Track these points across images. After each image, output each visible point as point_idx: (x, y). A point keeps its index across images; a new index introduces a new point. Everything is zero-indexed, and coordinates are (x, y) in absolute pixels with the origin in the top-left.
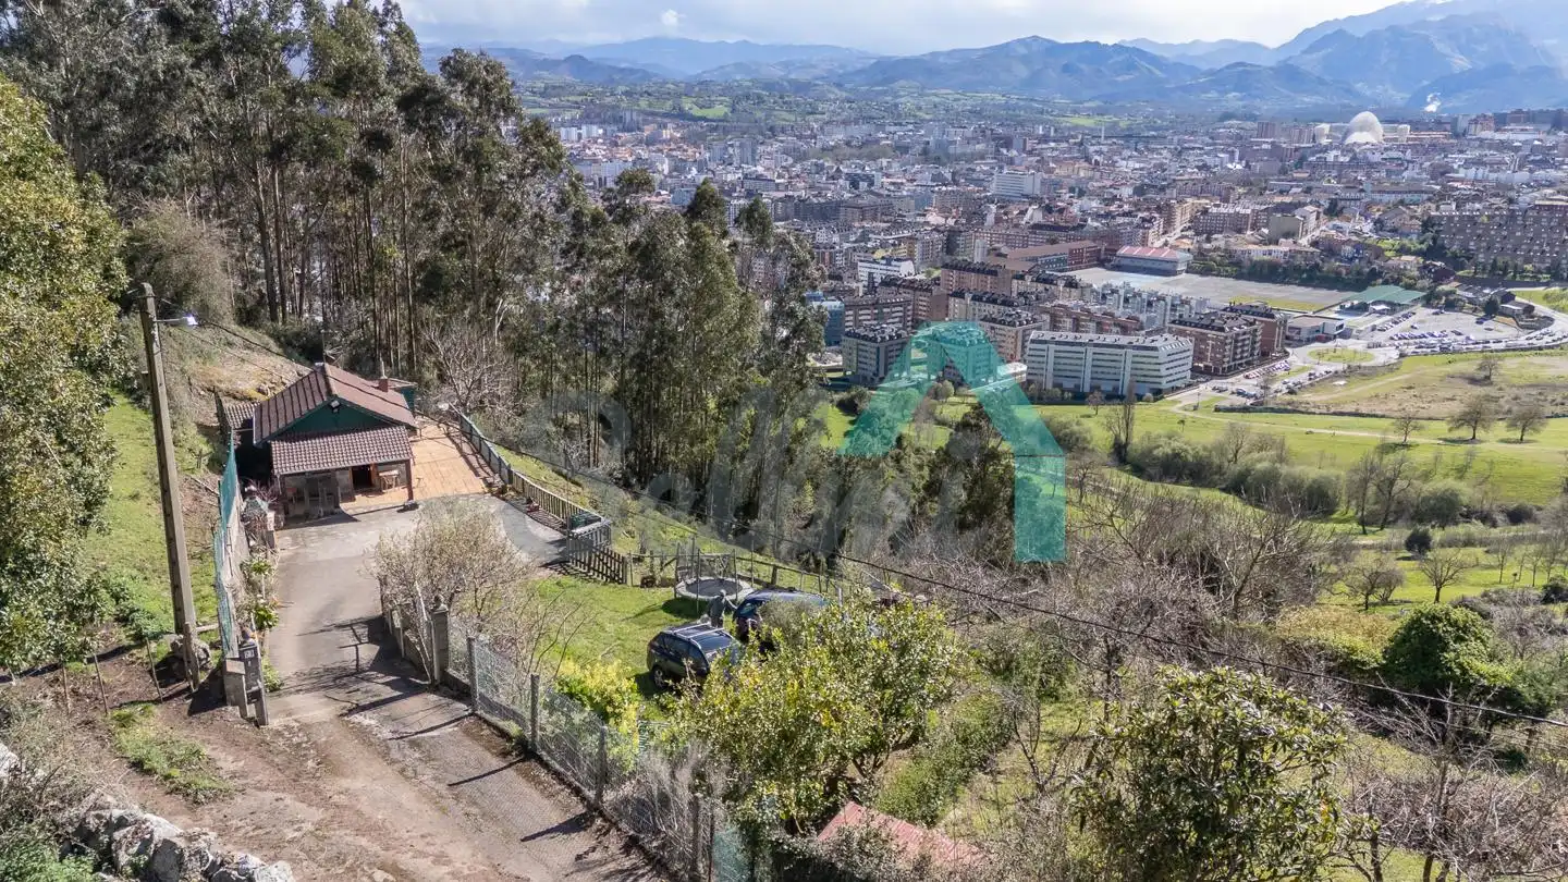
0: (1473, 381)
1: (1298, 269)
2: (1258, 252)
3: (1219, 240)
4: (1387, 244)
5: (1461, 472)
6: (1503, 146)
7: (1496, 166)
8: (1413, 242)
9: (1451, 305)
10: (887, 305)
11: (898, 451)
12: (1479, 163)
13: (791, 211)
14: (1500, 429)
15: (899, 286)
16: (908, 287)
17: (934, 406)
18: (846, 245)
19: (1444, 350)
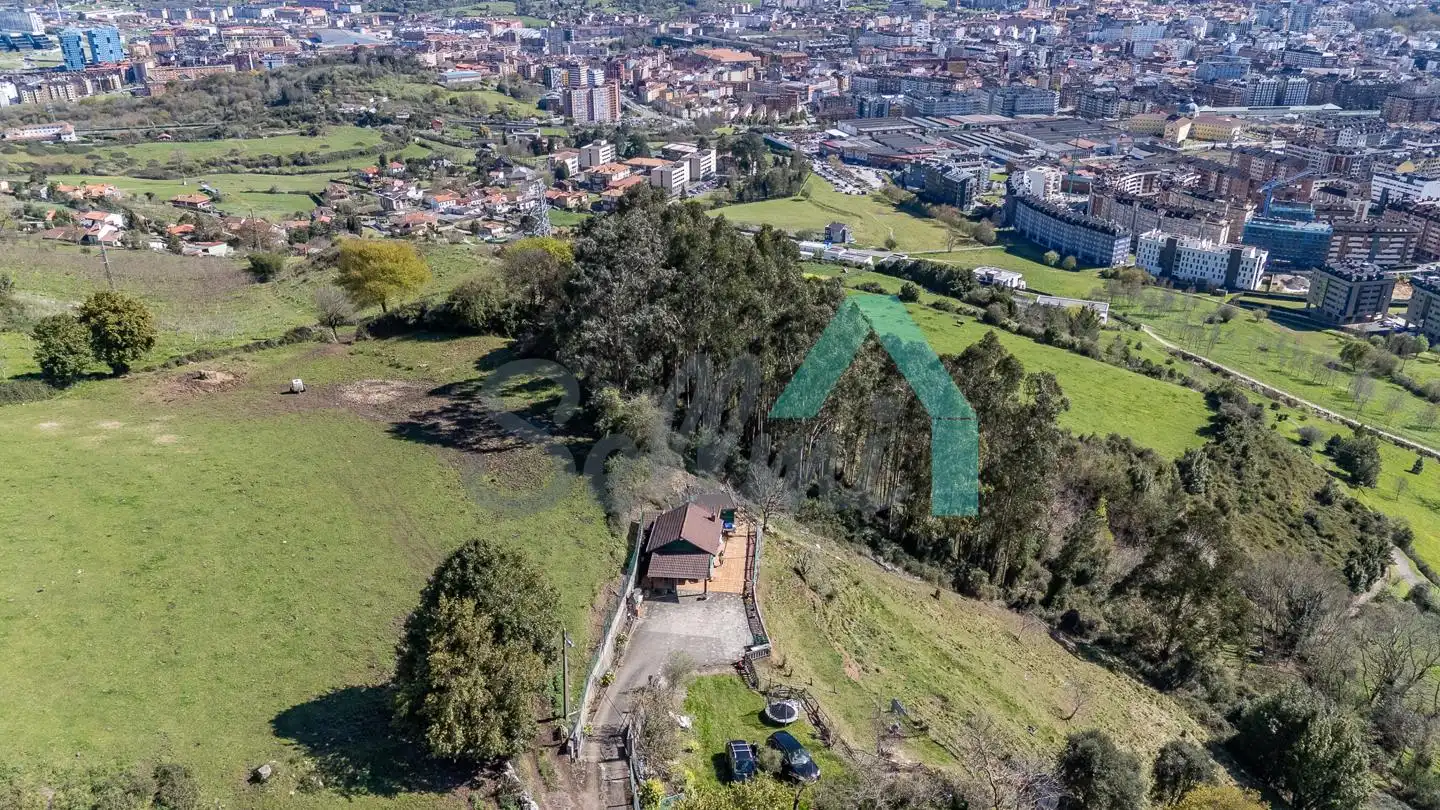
10: (1385, 234)
11: (1239, 459)
13: (1330, 93)
15: (1411, 212)
16: (1422, 216)
17: (1395, 362)
18: (1370, 151)
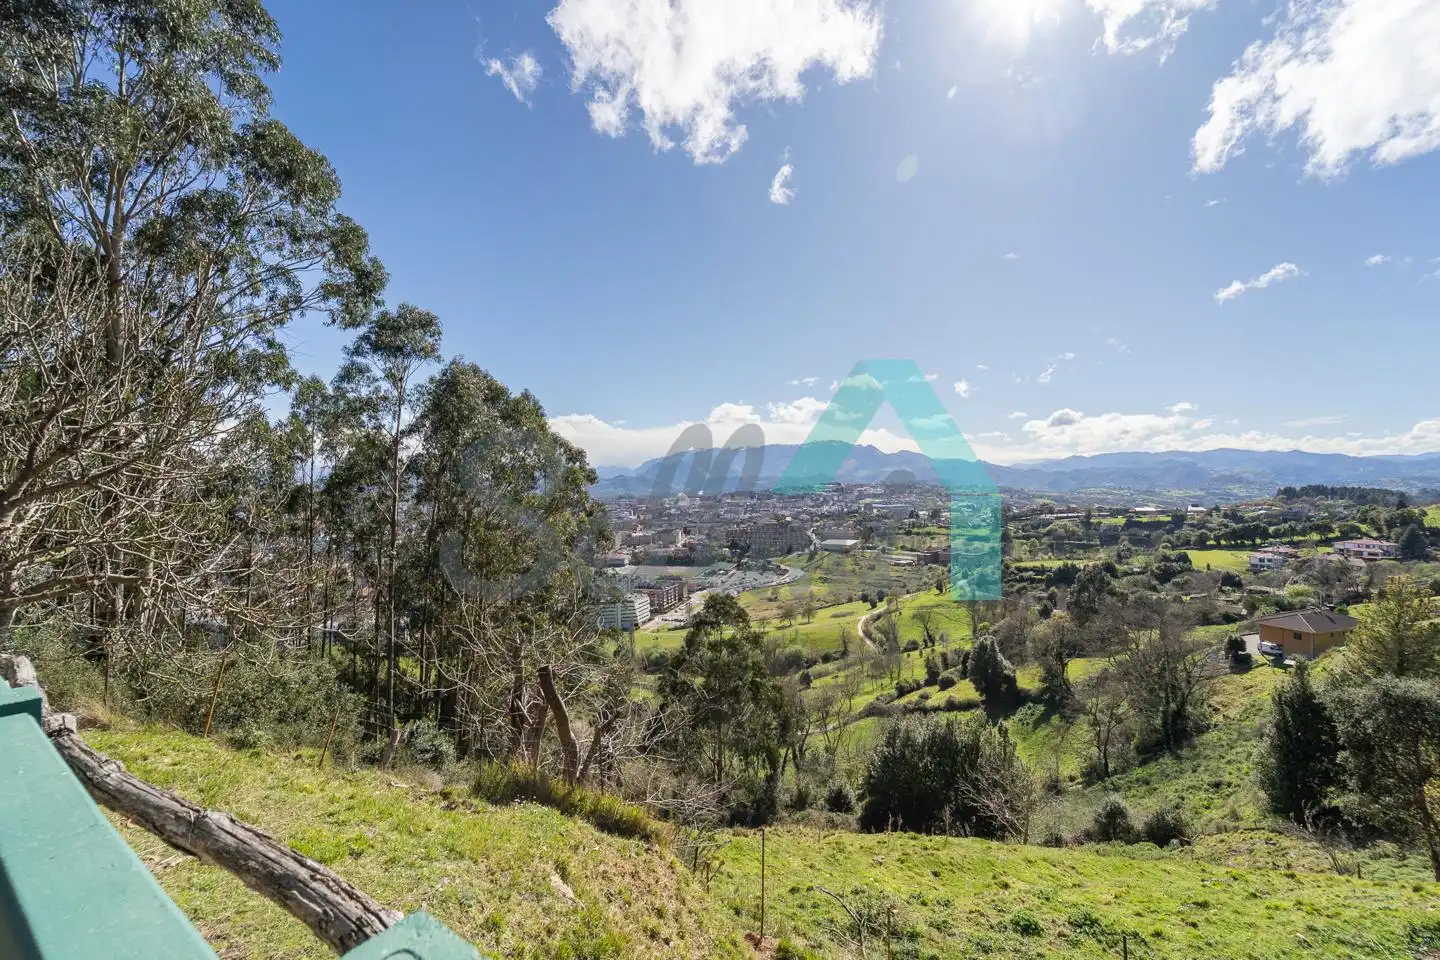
0: (770, 600)
1: (680, 558)
2: (661, 552)
3: (640, 549)
4: (714, 544)
5: (793, 641)
6: (738, 505)
7: (737, 513)
8: (724, 542)
9: (749, 568)
12: (730, 512)
14: (800, 619)
19: (754, 588)
